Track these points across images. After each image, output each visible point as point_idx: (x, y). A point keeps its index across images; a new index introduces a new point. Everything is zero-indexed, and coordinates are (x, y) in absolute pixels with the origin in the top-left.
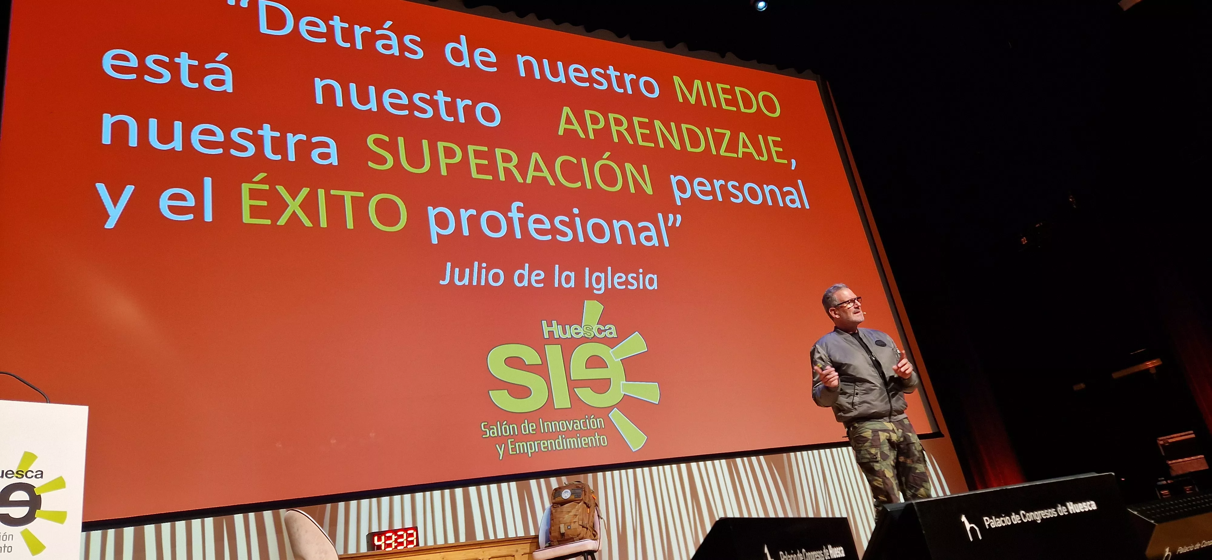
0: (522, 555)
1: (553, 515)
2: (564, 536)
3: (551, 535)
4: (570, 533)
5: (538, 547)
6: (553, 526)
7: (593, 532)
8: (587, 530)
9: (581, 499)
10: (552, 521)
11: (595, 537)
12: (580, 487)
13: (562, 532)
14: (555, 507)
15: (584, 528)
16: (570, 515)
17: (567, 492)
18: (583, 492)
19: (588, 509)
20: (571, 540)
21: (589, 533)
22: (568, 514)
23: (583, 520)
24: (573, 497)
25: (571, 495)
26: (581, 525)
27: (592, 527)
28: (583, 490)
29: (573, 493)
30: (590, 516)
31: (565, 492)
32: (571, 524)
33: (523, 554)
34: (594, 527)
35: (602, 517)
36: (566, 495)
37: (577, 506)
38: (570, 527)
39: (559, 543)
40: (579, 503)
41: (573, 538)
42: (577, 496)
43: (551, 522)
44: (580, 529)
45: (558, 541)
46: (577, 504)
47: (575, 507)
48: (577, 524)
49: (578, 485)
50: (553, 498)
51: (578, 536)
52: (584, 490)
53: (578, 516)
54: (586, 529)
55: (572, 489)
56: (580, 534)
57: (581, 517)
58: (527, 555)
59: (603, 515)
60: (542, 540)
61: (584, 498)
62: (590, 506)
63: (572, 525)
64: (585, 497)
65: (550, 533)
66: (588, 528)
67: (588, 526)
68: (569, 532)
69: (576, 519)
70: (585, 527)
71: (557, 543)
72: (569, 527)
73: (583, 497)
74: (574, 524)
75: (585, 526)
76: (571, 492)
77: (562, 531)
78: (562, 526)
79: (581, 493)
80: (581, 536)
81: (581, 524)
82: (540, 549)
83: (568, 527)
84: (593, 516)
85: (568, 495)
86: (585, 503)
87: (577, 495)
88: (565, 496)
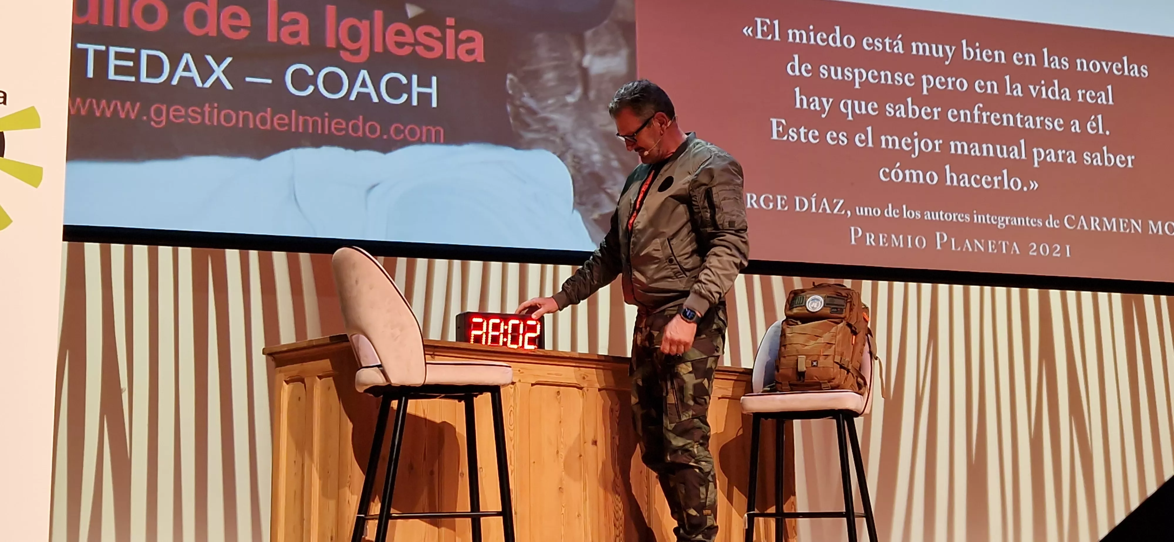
0: (719, 398)
1: (785, 337)
2: (804, 377)
3: (778, 371)
4: (815, 374)
5: (749, 390)
6: (784, 357)
7: (859, 379)
8: (848, 373)
9: (842, 316)
10: (783, 348)
11: (860, 389)
12: (844, 294)
13: (800, 369)
14: (791, 323)
15: (842, 370)
16: (818, 341)
17: (818, 300)
18: (848, 305)
19: (854, 337)
20: (816, 386)
21: (851, 380)
22: (816, 340)
23: (842, 355)
24: (828, 311)
25: (824, 306)
26: (837, 363)
27: (858, 369)
28: (849, 300)
29: (827, 304)
30: (855, 349)
31: (813, 300)
32: (819, 358)
33: (720, 396)
34: (860, 369)
35: (877, 355)
36: (815, 305)
37: (834, 328)
38: (817, 363)
39: (791, 388)
40: (838, 323)
41: (820, 384)
42: (835, 310)
43: (780, 350)
44: (835, 371)
45: (790, 385)
46: (833, 324)
47: (831, 330)
48: (830, 359)
49: (839, 291)
50: (788, 306)
51: (829, 382)
52: (851, 302)
53: (834, 346)
54: (846, 372)
55: (828, 297)
56: (834, 379)
57: (839, 349)
58: (728, 400)
59: (881, 352)
60: (758, 378)
61: (848, 316)
62: (857, 331)
63: (822, 359)
64: (850, 315)
65: (777, 368)
66: (851, 371)
67: (850, 368)
68: (814, 372)
69: (830, 352)
70: (844, 368)
71: (789, 387)
72: (815, 363)
73: (846, 313)
74: (825, 359)
75: (846, 366)
76: (825, 301)
77: (802, 367)
78: (802, 359)
79: (844, 306)
80: (836, 382)
81: (839, 361)
82: (752, 392)
83: (812, 363)
84: (862, 353)
85: (817, 305)
86: (849, 325)
87: (837, 308)
88: (813, 308)
